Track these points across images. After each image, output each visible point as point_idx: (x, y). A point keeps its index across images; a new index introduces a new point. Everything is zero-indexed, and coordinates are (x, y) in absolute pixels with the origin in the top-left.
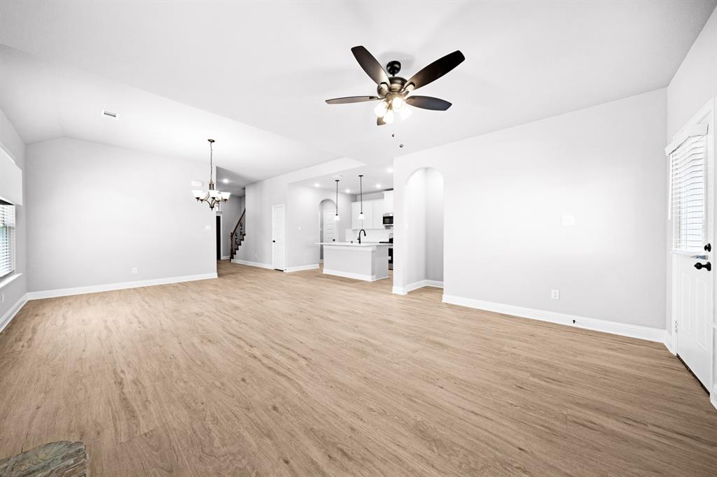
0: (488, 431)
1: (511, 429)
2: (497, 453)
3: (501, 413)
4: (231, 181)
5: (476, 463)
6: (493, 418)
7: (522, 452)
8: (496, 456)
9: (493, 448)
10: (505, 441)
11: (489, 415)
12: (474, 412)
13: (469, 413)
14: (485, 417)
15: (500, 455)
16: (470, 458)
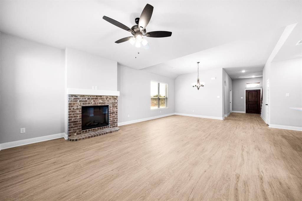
0: (82, 175)
1: (77, 183)
2: (74, 174)
3: (84, 184)
4: (247, 71)
5: (77, 168)
6: (85, 180)
7: (67, 180)
8: (74, 173)
9: (76, 174)
10: (75, 178)
11: (88, 179)
12: (93, 175)
13: (94, 173)
14: (87, 178)
15: (73, 174)
16: (79, 167)
